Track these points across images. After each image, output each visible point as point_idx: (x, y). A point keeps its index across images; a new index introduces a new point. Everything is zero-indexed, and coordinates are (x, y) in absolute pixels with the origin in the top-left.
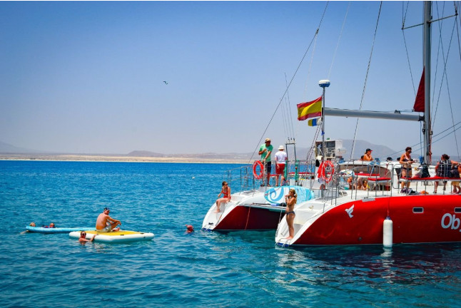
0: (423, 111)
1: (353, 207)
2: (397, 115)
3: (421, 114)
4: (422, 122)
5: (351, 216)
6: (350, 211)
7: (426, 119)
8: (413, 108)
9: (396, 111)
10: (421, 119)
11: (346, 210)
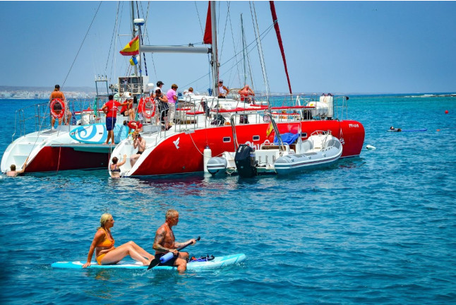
0: (211, 43)
1: (179, 139)
2: (191, 49)
3: (209, 46)
4: (210, 54)
5: (178, 147)
6: (176, 143)
7: (214, 51)
8: (203, 41)
9: (190, 44)
10: (210, 51)
11: (174, 142)
